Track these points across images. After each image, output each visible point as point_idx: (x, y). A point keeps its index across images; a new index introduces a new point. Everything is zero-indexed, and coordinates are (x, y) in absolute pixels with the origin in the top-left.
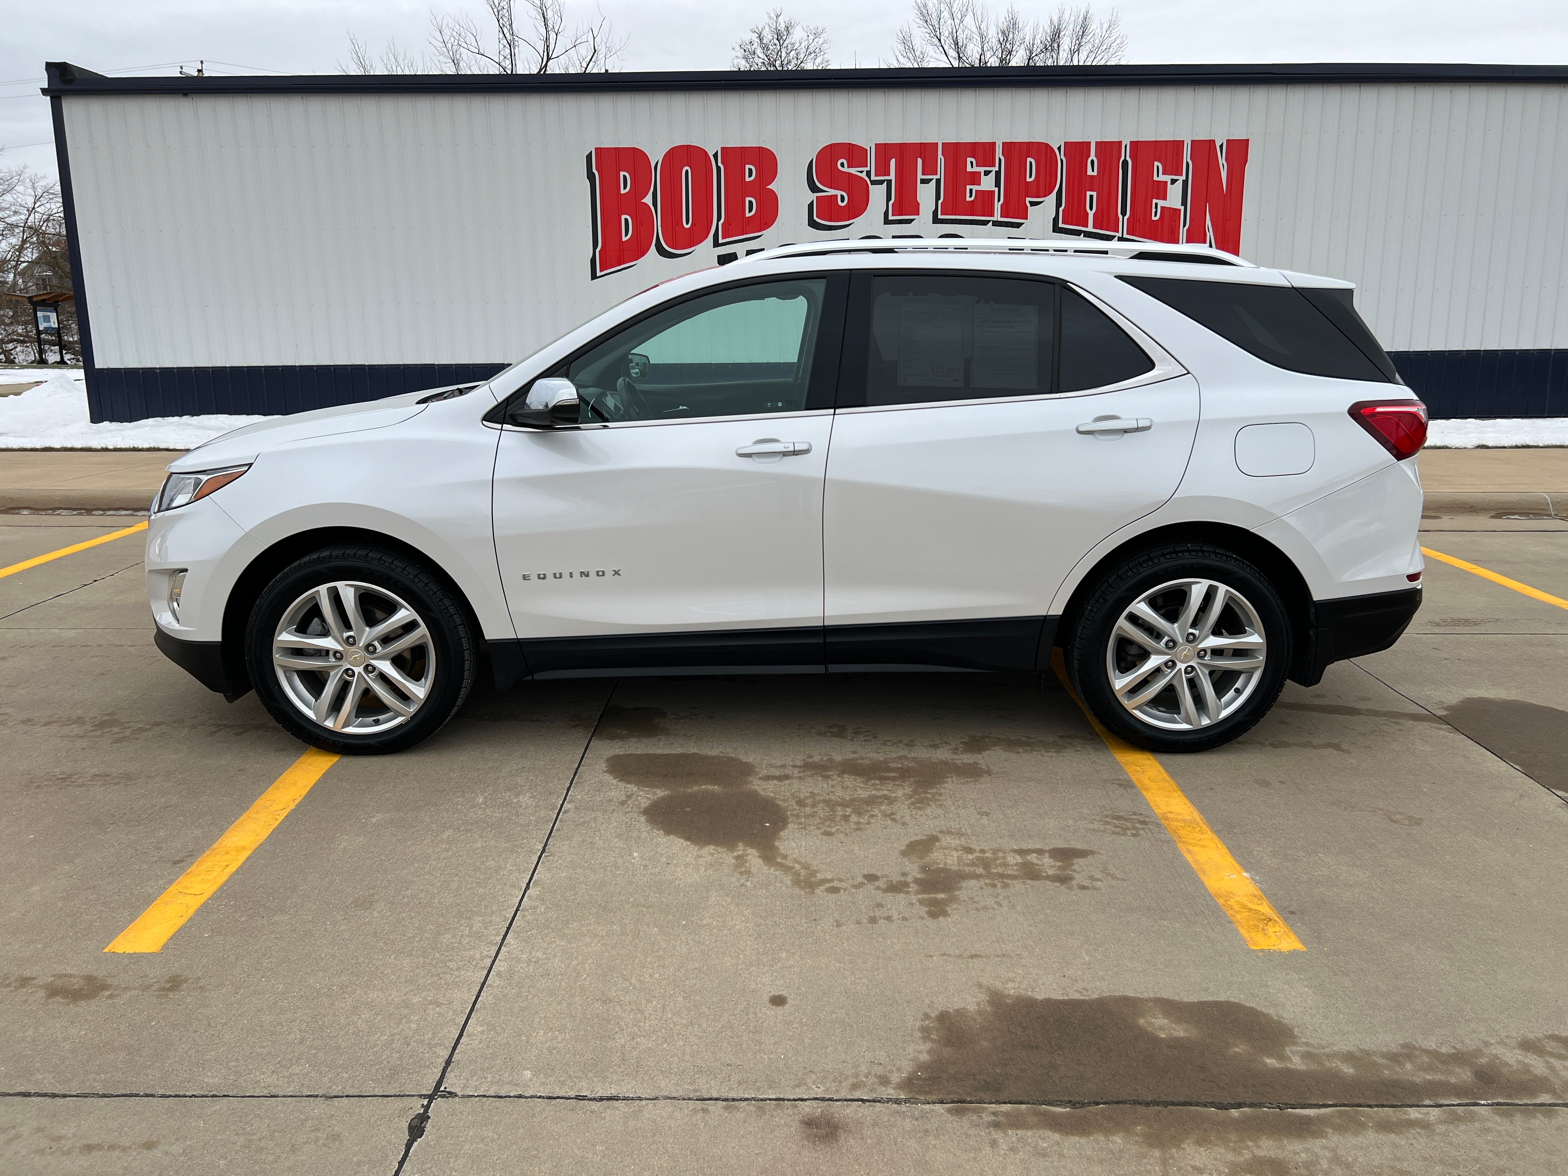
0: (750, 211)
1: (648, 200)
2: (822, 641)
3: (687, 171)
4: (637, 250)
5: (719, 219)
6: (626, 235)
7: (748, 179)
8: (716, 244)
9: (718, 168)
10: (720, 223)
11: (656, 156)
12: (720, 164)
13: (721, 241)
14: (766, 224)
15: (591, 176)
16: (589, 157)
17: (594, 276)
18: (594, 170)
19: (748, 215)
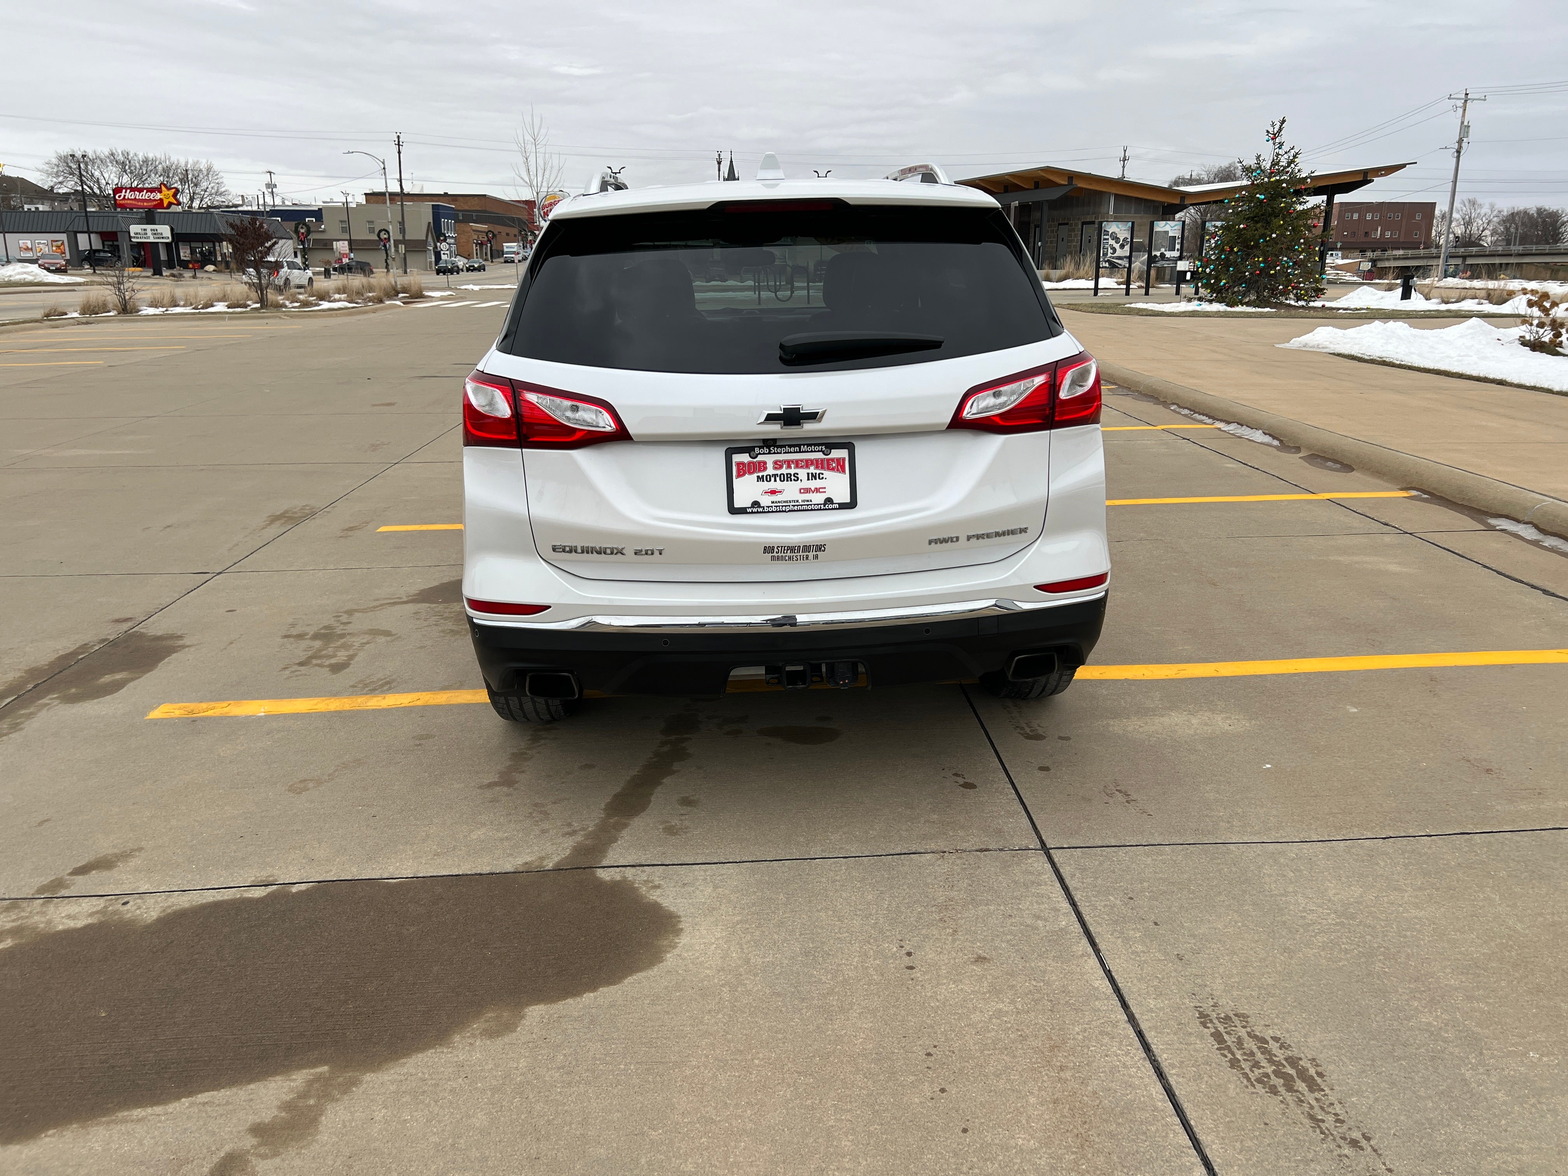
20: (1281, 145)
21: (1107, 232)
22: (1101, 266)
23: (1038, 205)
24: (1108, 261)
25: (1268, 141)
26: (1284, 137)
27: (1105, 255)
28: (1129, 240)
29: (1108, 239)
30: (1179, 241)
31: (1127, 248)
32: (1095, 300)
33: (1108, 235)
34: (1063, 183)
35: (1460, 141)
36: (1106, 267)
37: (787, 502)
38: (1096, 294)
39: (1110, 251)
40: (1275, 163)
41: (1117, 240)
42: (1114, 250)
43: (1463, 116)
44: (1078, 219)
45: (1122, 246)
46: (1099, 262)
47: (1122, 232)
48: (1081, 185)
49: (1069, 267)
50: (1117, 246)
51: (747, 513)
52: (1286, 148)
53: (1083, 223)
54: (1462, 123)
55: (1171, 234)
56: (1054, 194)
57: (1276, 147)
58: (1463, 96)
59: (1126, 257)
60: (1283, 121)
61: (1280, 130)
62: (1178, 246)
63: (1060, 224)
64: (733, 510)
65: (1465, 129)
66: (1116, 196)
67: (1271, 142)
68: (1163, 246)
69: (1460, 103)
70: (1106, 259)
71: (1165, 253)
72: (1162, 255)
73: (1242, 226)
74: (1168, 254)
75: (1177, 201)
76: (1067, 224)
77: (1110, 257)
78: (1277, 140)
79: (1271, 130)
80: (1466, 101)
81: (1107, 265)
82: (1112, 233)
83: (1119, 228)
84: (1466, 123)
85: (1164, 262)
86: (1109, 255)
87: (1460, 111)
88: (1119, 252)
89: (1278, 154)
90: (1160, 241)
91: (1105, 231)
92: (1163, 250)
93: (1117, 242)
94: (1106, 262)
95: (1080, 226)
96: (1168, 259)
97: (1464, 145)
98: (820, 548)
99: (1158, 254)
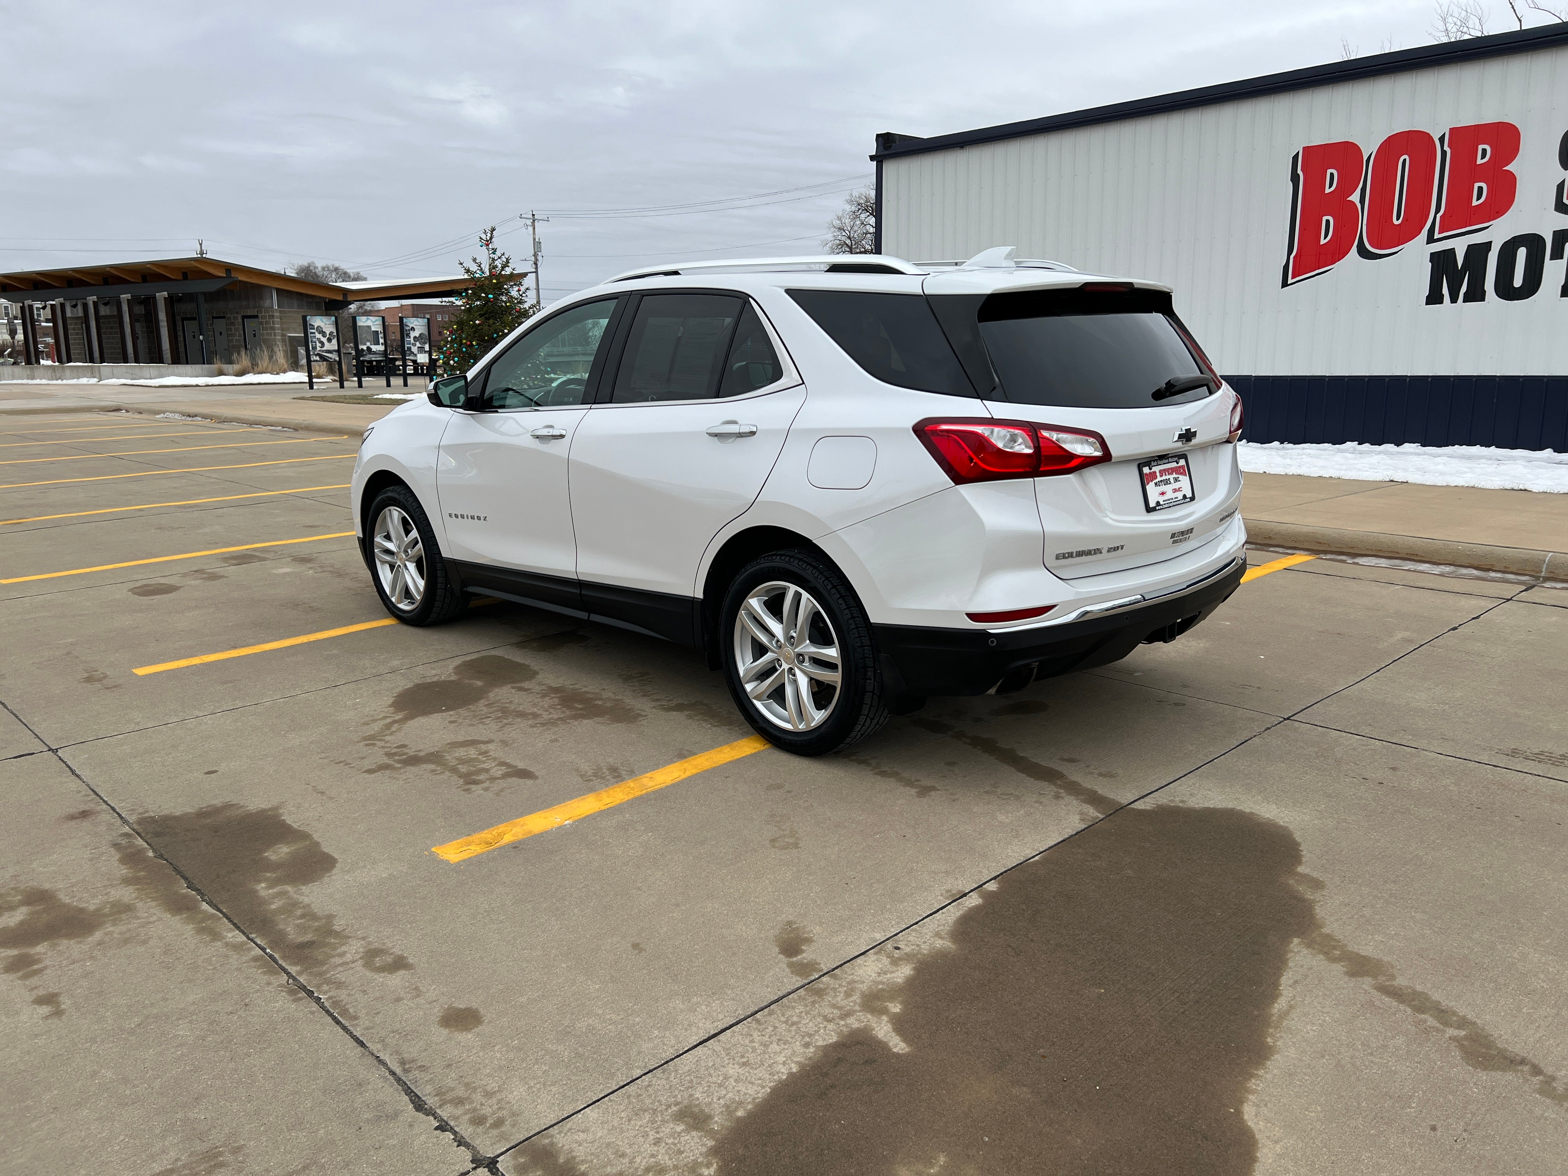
0: (1479, 198)
1: (1355, 197)
2: (578, 592)
3: (1405, 160)
4: (1336, 253)
5: (1438, 210)
6: (1326, 237)
7: (1479, 161)
8: (1431, 240)
9: (1444, 153)
10: (1439, 216)
11: (1369, 147)
12: (1446, 148)
13: (1437, 236)
14: (1497, 213)
15: (1295, 178)
16: (1295, 158)
17: (1285, 284)
18: (1299, 172)
19: (1475, 203)
20: (494, 251)
21: (312, 327)
22: (312, 359)
23: (190, 297)
24: (318, 354)
25: (482, 246)
26: (496, 243)
27: (314, 348)
28: (335, 334)
29: (314, 333)
30: (381, 335)
31: (334, 341)
32: (311, 393)
33: (314, 329)
34: (220, 275)
35: (535, 255)
36: (317, 361)
37: (1169, 500)
38: (311, 387)
39: (318, 345)
40: (493, 267)
41: (323, 334)
42: (323, 344)
43: (534, 233)
44: (237, 313)
45: (329, 340)
46: (310, 355)
47: (327, 326)
48: (242, 278)
49: (245, 361)
50: (324, 340)
51: (1156, 510)
52: (498, 253)
53: (244, 317)
54: (534, 239)
55: (373, 329)
56: (211, 287)
57: (491, 252)
58: (531, 216)
59: (334, 351)
60: (493, 230)
61: (491, 238)
62: (382, 341)
63: (214, 318)
64: (1149, 510)
65: (537, 245)
66: (278, 290)
67: (484, 247)
68: (368, 341)
69: (529, 222)
70: (316, 353)
71: (371, 347)
72: (369, 349)
73: (477, 322)
74: (374, 348)
75: (340, 298)
76: (224, 317)
77: (320, 351)
78: (490, 246)
79: (484, 237)
80: (534, 221)
81: (318, 358)
82: (318, 327)
83: (323, 322)
84: (537, 240)
85: (371, 356)
86: (318, 348)
87: (531, 229)
88: (328, 346)
89: (493, 260)
90: (364, 336)
91: (310, 325)
92: (368, 344)
93: (324, 336)
94: (316, 355)
95: (240, 320)
96: (375, 353)
97: (539, 258)
98: (1191, 531)
99: (365, 348)
